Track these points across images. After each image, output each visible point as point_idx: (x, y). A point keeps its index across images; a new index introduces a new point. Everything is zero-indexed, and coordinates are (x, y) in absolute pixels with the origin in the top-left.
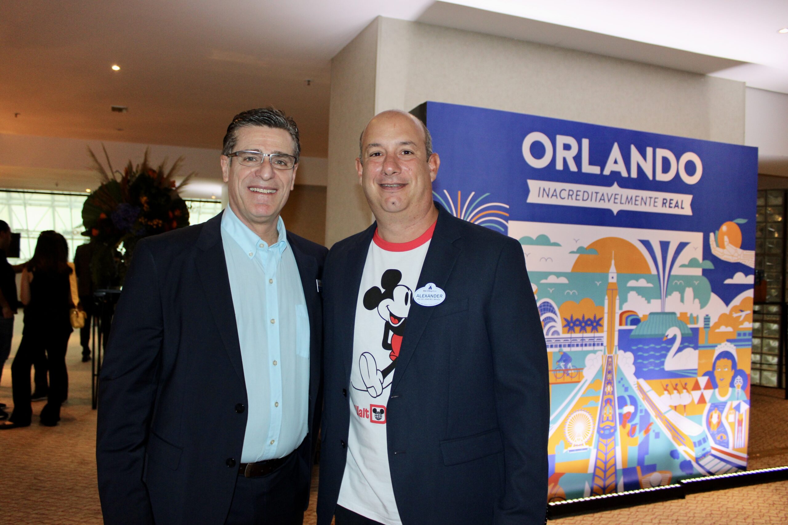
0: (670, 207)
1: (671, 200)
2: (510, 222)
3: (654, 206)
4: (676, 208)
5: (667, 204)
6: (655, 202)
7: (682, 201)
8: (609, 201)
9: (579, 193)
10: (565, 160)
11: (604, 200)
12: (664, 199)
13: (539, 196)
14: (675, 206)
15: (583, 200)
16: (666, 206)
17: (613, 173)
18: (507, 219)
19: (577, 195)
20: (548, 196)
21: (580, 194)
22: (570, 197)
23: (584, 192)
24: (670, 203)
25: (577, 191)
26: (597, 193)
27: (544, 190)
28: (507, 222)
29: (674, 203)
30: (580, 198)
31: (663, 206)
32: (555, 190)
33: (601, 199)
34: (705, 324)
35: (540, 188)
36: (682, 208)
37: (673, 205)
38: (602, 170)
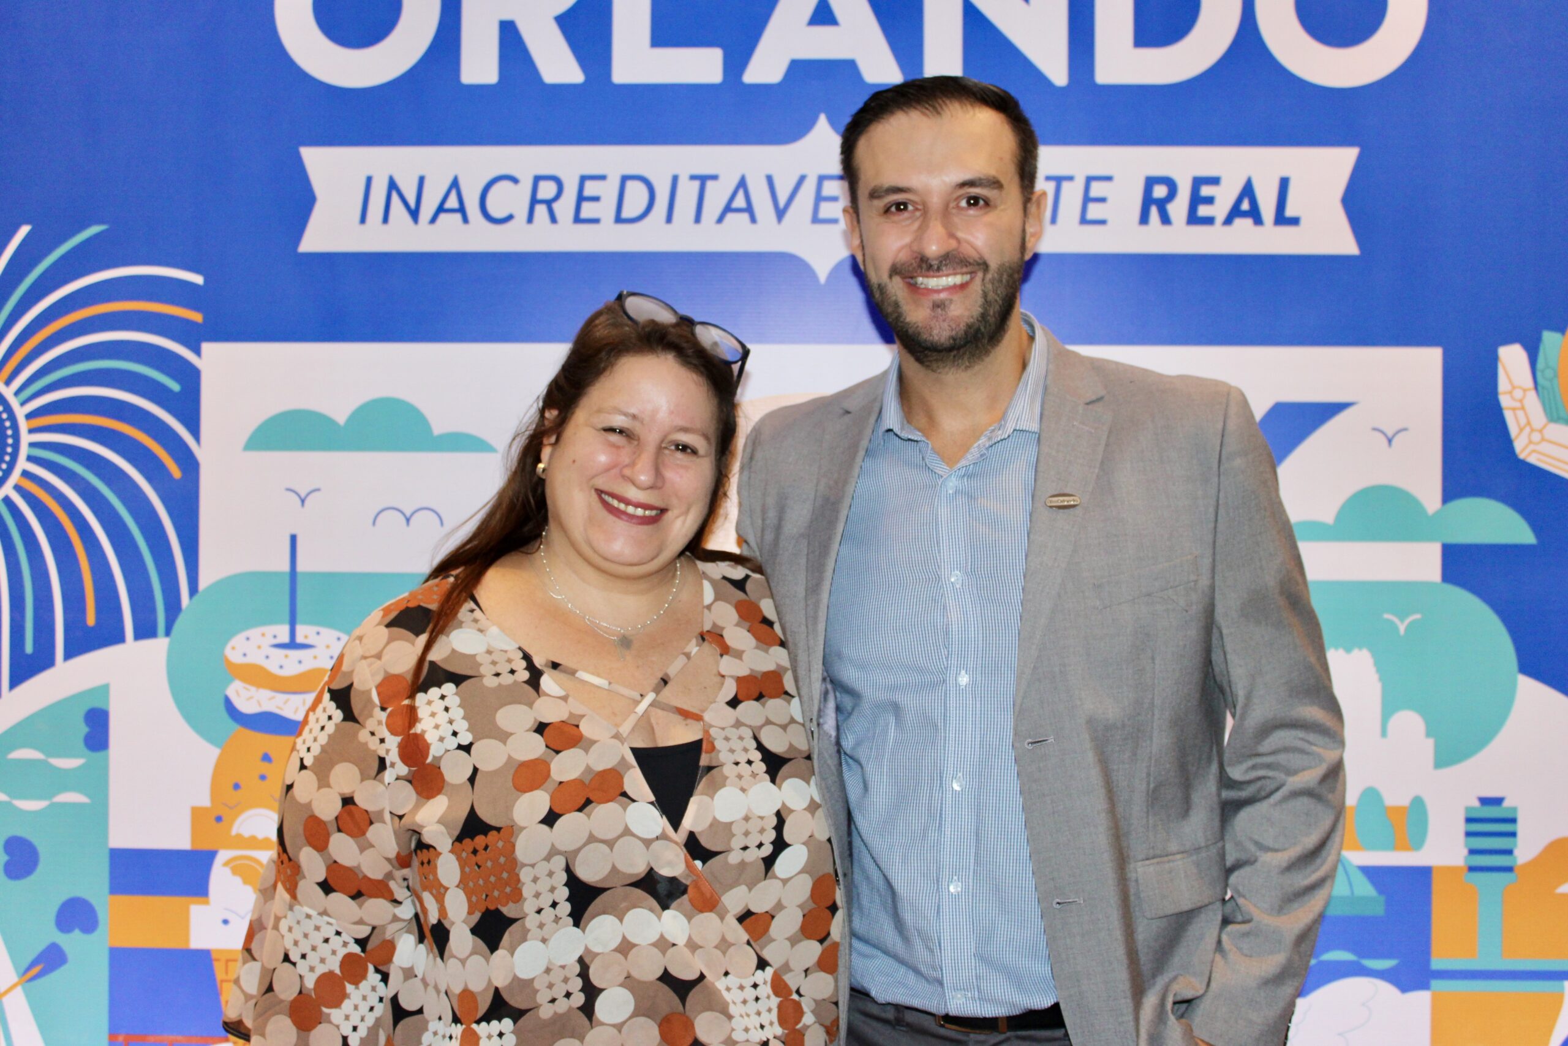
0: (1193, 219)
1: (1198, 182)
2: (206, 347)
3: (1084, 221)
4: (1243, 224)
5: (1178, 208)
6: (1087, 199)
7: (1284, 183)
8: (780, 214)
9: (590, 188)
10: (509, 33)
11: (749, 209)
12: (1151, 183)
13: (363, 220)
14: (1235, 213)
15: (619, 219)
16: (1165, 219)
17: (798, 68)
18: (193, 337)
19: (581, 198)
20: (414, 214)
21: (608, 191)
22: (541, 210)
23: (624, 179)
24: (1196, 200)
25: (583, 179)
26: (703, 180)
27: (392, 186)
28: (198, 352)
29: (1225, 197)
30: (605, 210)
31: (1144, 219)
32: (455, 184)
33: (728, 209)
34: (1472, 852)
35: (369, 180)
36: (1282, 219)
37: (1220, 210)
38: (736, 62)
